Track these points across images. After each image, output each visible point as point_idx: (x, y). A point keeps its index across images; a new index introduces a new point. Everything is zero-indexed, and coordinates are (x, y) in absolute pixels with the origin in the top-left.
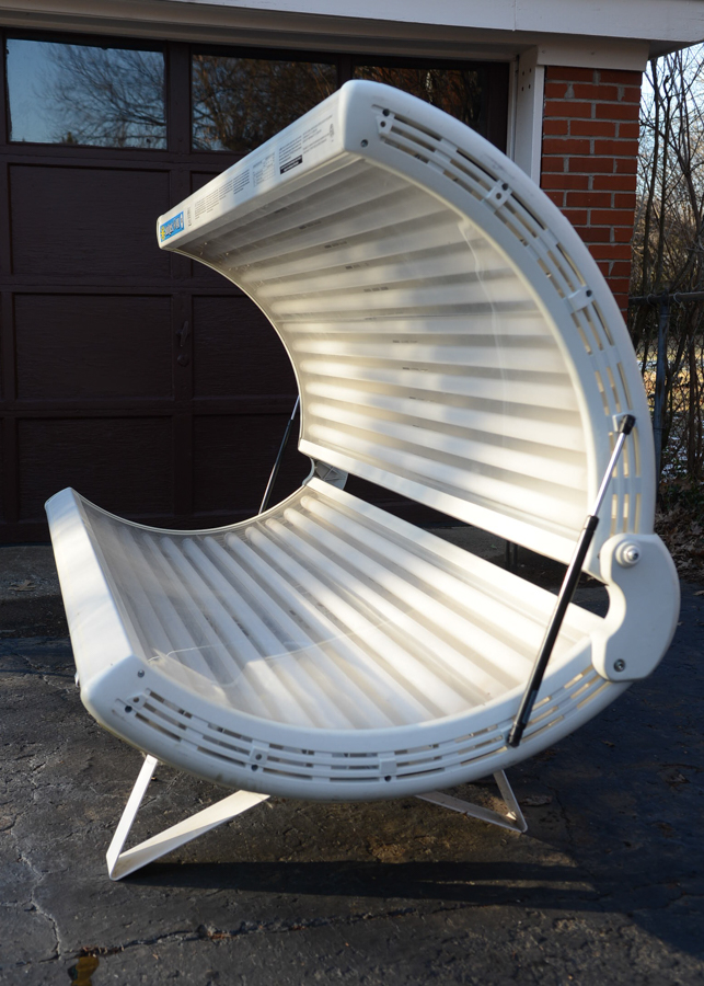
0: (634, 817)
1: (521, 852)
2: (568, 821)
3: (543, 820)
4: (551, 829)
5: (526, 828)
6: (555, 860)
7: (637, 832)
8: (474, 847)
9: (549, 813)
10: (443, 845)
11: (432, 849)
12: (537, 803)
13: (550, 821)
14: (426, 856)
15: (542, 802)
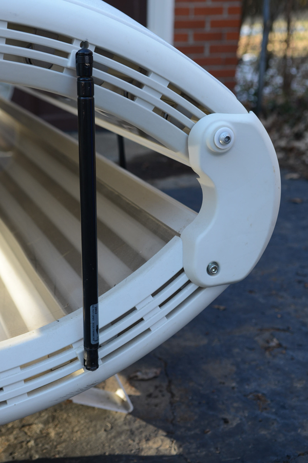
0: (233, 388)
1: (123, 437)
2: (173, 395)
3: (150, 396)
4: (156, 405)
5: (131, 408)
6: (155, 446)
7: (235, 405)
8: (79, 434)
9: (156, 387)
10: (48, 434)
11: (35, 440)
12: (145, 377)
13: (156, 397)
14: (29, 450)
15: (151, 375)
